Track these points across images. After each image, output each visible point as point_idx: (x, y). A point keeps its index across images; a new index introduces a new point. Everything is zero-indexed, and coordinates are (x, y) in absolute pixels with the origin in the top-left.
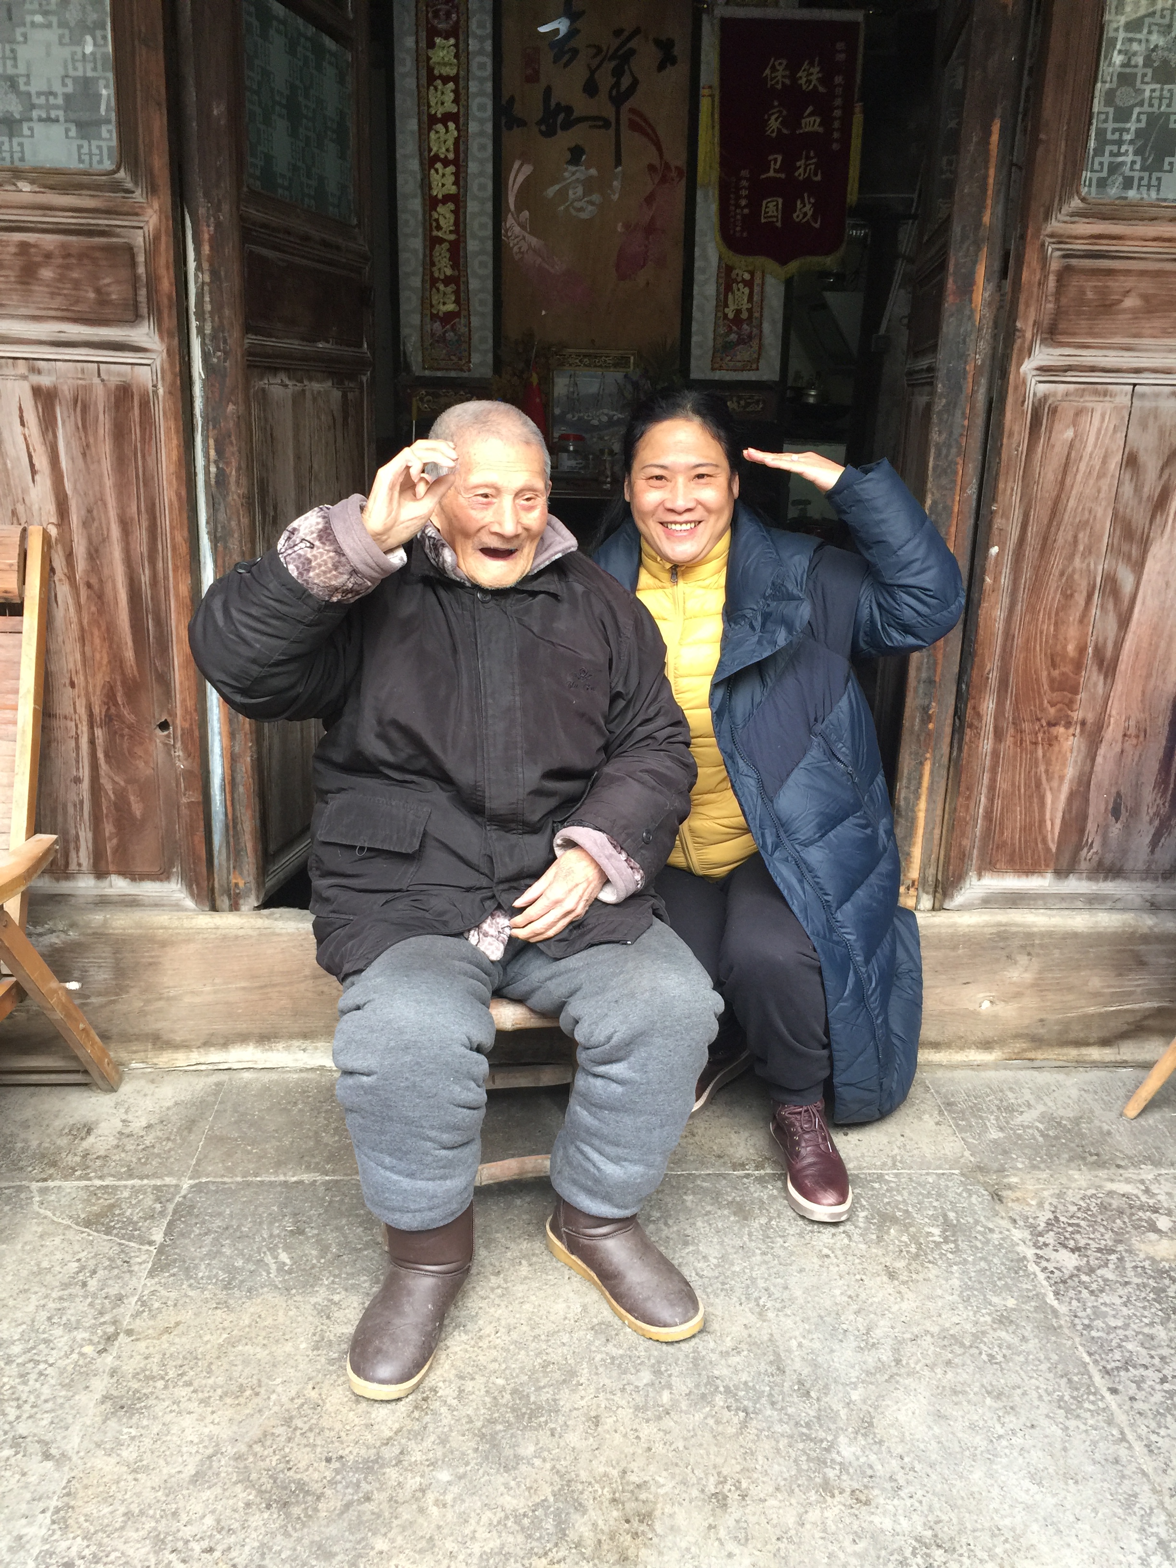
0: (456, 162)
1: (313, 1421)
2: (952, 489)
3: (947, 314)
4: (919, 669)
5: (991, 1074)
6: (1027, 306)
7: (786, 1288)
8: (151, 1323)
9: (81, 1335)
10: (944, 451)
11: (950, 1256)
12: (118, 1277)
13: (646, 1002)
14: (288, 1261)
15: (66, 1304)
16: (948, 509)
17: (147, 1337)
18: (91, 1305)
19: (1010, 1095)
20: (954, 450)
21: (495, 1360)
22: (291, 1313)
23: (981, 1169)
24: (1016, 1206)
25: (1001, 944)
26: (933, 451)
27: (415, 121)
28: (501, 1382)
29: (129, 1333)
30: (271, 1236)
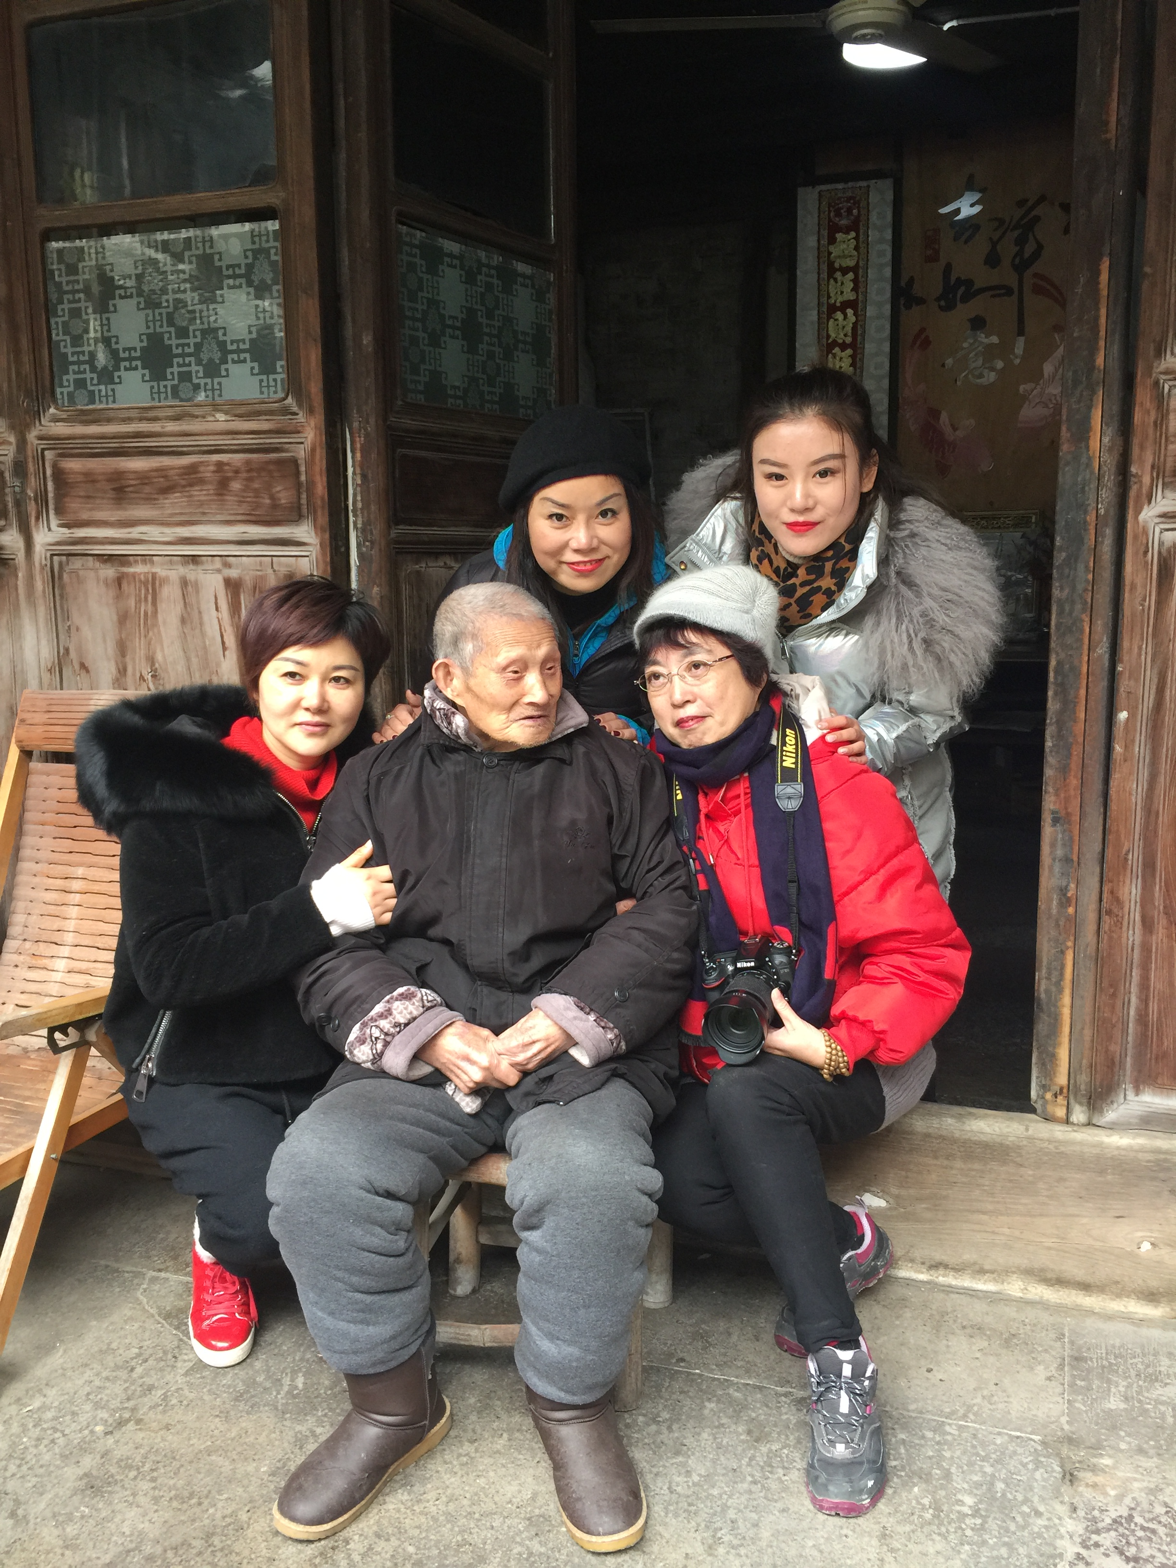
0: (853, 345)
1: (229, 1542)
2: (1080, 648)
3: (1061, 464)
4: (1053, 845)
5: (1156, 1333)
6: (1142, 448)
7: (756, 1525)
8: (159, 1417)
9: (103, 1414)
10: (1067, 608)
11: (969, 1533)
12: (161, 1370)
13: (552, 1169)
14: (300, 1386)
15: (107, 1384)
16: (1075, 670)
17: (149, 1429)
18: (126, 1389)
19: (1165, 1361)
20: (1078, 606)
21: (418, 1527)
22: (273, 1435)
23: (1071, 1441)
24: (1088, 1493)
25: (1162, 1175)
26: (1054, 609)
27: (816, 312)
28: (411, 1549)
29: (139, 1422)
30: (302, 1360)
